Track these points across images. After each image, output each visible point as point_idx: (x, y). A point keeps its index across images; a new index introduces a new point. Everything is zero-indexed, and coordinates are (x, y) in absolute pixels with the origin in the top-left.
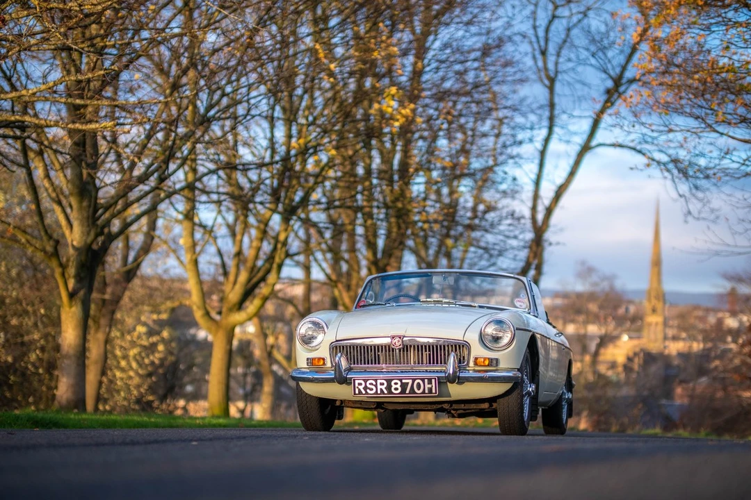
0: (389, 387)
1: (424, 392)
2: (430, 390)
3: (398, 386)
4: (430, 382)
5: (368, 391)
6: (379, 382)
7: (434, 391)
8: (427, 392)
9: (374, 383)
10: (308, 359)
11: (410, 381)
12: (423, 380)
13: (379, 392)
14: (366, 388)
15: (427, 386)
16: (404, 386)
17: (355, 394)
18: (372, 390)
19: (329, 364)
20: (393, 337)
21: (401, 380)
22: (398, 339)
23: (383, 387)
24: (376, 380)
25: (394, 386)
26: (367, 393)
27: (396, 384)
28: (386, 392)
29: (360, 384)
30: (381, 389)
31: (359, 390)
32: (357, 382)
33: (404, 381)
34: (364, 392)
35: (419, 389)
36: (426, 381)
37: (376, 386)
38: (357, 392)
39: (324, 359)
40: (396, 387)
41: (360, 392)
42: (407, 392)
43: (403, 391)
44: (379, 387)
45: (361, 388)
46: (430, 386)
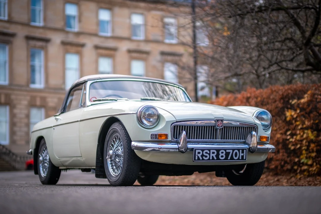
0: (217, 156)
1: (239, 159)
2: (243, 157)
3: (224, 154)
4: (243, 152)
5: (204, 157)
6: (212, 151)
7: (245, 158)
8: (240, 158)
9: (208, 152)
10: (151, 135)
11: (231, 151)
12: (239, 150)
13: (211, 158)
14: (202, 156)
15: (241, 154)
16: (227, 154)
17: (195, 160)
18: (206, 157)
19: (170, 138)
20: (218, 121)
21: (225, 150)
22: (221, 122)
23: (214, 155)
24: (209, 150)
25: (221, 155)
26: (203, 159)
27: (222, 153)
28: (215, 158)
29: (199, 153)
30: (213, 157)
31: (198, 157)
32: (197, 151)
33: (227, 151)
34: (201, 159)
35: (236, 156)
36: (241, 151)
37: (209, 154)
38: (196, 159)
39: (166, 136)
40: (222, 154)
41: (199, 159)
42: (229, 158)
43: (226, 158)
44: (211, 155)
45: (200, 155)
46: (242, 154)
